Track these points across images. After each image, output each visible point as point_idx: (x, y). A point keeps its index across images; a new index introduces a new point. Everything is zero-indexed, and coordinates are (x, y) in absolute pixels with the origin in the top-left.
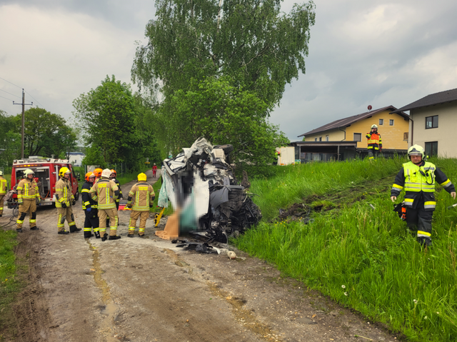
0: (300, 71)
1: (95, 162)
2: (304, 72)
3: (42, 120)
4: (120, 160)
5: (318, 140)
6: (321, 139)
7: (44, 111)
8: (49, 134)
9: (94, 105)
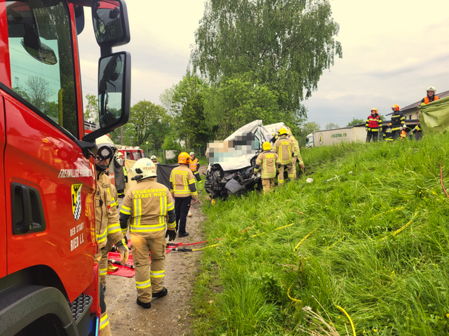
0: (336, 57)
1: (173, 147)
2: (341, 57)
3: (148, 111)
4: (198, 145)
5: (408, 118)
6: (410, 116)
7: (150, 103)
8: (156, 122)
9: (176, 98)
